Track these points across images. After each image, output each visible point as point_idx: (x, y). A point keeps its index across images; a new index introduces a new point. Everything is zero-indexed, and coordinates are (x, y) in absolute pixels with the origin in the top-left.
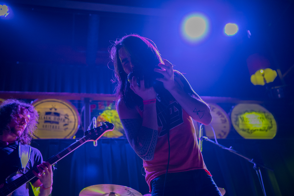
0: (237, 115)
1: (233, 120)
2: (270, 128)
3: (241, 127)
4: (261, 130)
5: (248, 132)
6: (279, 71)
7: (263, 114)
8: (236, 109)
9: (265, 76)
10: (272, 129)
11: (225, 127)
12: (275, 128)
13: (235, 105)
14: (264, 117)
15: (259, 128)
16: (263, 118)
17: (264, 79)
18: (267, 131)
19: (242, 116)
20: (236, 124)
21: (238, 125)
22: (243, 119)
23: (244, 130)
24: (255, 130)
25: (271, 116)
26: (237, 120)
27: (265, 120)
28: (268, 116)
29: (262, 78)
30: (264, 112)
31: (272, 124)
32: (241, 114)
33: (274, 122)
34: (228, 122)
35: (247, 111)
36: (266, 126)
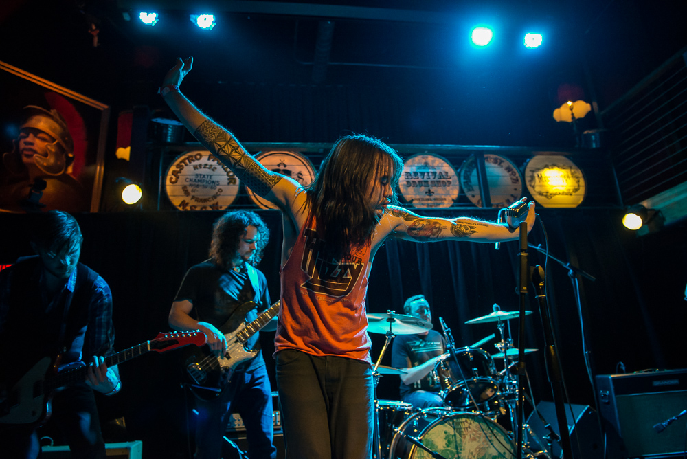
0: (533, 171)
1: (528, 179)
2: (576, 190)
3: (537, 189)
4: (563, 193)
5: (546, 196)
6: (595, 104)
7: (568, 170)
8: (532, 163)
9: (574, 111)
10: (578, 192)
11: (516, 189)
12: (582, 191)
13: (531, 157)
14: (570, 175)
15: (561, 192)
16: (568, 177)
17: (572, 114)
18: (571, 195)
19: (539, 173)
20: (531, 186)
21: (533, 187)
22: (540, 178)
23: (540, 194)
24: (556, 194)
25: (579, 174)
26: (533, 178)
27: (571, 179)
28: (575, 172)
29: (570, 112)
30: (571, 168)
31: (579, 186)
32: (539, 169)
33: (582, 182)
34: (520, 182)
35: (547, 166)
36: (572, 188)
